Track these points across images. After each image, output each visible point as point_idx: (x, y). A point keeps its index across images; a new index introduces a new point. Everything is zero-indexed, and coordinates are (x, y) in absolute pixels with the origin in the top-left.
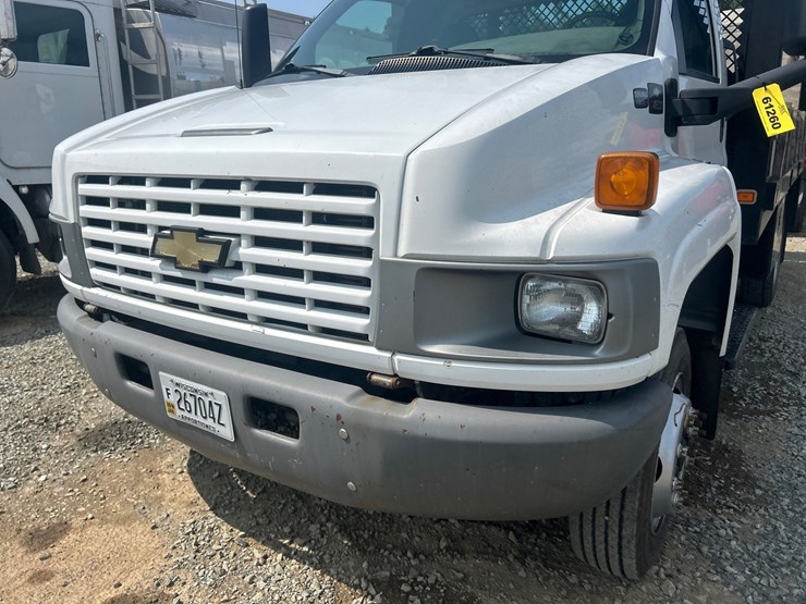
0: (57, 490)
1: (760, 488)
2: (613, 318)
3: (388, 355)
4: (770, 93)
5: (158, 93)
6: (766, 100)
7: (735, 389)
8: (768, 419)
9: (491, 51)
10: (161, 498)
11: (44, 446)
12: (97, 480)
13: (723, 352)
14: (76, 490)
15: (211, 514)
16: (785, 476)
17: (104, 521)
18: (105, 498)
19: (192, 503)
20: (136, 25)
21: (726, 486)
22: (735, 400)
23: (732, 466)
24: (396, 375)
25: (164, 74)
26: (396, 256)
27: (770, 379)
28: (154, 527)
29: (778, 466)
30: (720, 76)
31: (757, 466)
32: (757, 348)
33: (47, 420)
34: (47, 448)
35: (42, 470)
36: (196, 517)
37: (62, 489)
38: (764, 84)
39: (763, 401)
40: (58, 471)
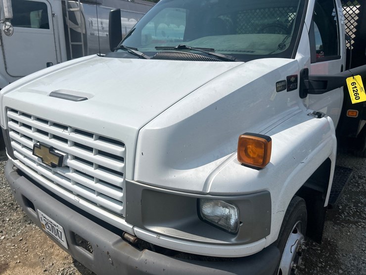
0: (8, 244)
1: (341, 269)
2: (242, 224)
3: (131, 227)
4: (356, 80)
5: (80, 41)
6: (353, 84)
7: (340, 207)
8: (354, 226)
9: (212, 50)
10: (52, 254)
11: (8, 219)
12: (27, 240)
13: (326, 204)
14: (16, 245)
15: (72, 265)
16: (356, 263)
17: (24, 264)
18: (27, 251)
19: (65, 258)
20: (71, 10)
21: (326, 266)
22: (340, 214)
23: (330, 254)
24: (135, 236)
25: (84, 32)
26: (133, 180)
27: (359, 202)
28: (45, 271)
29: (353, 256)
30: (341, 55)
31: (343, 256)
32: (356, 183)
33: (12, 204)
34: (9, 221)
35: (4, 233)
36: (66, 266)
37: (10, 244)
38: (353, 76)
39: (353, 216)
40: (11, 234)
